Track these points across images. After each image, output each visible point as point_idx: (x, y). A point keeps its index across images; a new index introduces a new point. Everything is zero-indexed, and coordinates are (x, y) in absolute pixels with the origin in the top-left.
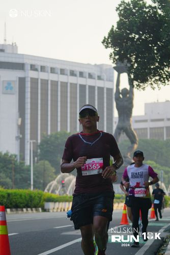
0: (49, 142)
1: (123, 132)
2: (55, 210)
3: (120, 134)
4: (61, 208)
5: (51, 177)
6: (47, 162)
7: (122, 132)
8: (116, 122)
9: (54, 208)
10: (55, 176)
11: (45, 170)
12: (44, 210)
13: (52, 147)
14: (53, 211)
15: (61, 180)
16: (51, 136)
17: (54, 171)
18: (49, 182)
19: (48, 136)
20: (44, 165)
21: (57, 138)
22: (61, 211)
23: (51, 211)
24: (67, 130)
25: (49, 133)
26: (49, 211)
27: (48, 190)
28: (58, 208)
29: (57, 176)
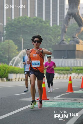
0: (13, 25)
1: (73, 17)
2: (17, 80)
3: (69, 19)
4: (22, 78)
5: (15, 53)
6: (11, 41)
7: (71, 17)
8: (67, 9)
9: (16, 78)
10: (17, 52)
11: (9, 48)
12: (8, 80)
13: (16, 29)
14: (15, 81)
15: (22, 55)
16: (15, 20)
17: (17, 48)
18: (13, 57)
19: (12, 20)
20: (9, 44)
21: (19, 22)
22: (22, 80)
23: (14, 80)
24: (27, 15)
25: (13, 18)
26: (12, 81)
27: (13, 63)
28: (19, 78)
29: (20, 52)
